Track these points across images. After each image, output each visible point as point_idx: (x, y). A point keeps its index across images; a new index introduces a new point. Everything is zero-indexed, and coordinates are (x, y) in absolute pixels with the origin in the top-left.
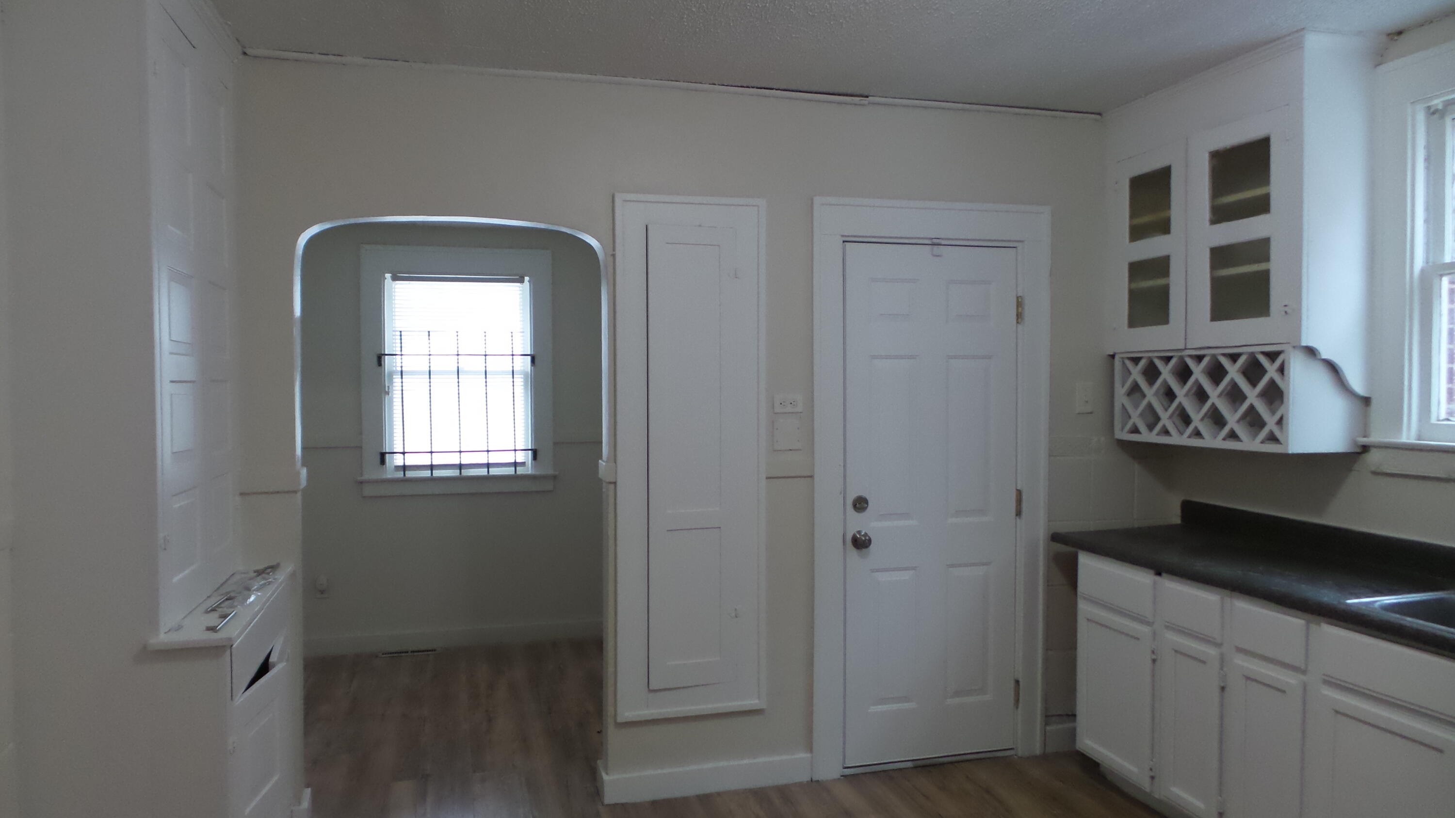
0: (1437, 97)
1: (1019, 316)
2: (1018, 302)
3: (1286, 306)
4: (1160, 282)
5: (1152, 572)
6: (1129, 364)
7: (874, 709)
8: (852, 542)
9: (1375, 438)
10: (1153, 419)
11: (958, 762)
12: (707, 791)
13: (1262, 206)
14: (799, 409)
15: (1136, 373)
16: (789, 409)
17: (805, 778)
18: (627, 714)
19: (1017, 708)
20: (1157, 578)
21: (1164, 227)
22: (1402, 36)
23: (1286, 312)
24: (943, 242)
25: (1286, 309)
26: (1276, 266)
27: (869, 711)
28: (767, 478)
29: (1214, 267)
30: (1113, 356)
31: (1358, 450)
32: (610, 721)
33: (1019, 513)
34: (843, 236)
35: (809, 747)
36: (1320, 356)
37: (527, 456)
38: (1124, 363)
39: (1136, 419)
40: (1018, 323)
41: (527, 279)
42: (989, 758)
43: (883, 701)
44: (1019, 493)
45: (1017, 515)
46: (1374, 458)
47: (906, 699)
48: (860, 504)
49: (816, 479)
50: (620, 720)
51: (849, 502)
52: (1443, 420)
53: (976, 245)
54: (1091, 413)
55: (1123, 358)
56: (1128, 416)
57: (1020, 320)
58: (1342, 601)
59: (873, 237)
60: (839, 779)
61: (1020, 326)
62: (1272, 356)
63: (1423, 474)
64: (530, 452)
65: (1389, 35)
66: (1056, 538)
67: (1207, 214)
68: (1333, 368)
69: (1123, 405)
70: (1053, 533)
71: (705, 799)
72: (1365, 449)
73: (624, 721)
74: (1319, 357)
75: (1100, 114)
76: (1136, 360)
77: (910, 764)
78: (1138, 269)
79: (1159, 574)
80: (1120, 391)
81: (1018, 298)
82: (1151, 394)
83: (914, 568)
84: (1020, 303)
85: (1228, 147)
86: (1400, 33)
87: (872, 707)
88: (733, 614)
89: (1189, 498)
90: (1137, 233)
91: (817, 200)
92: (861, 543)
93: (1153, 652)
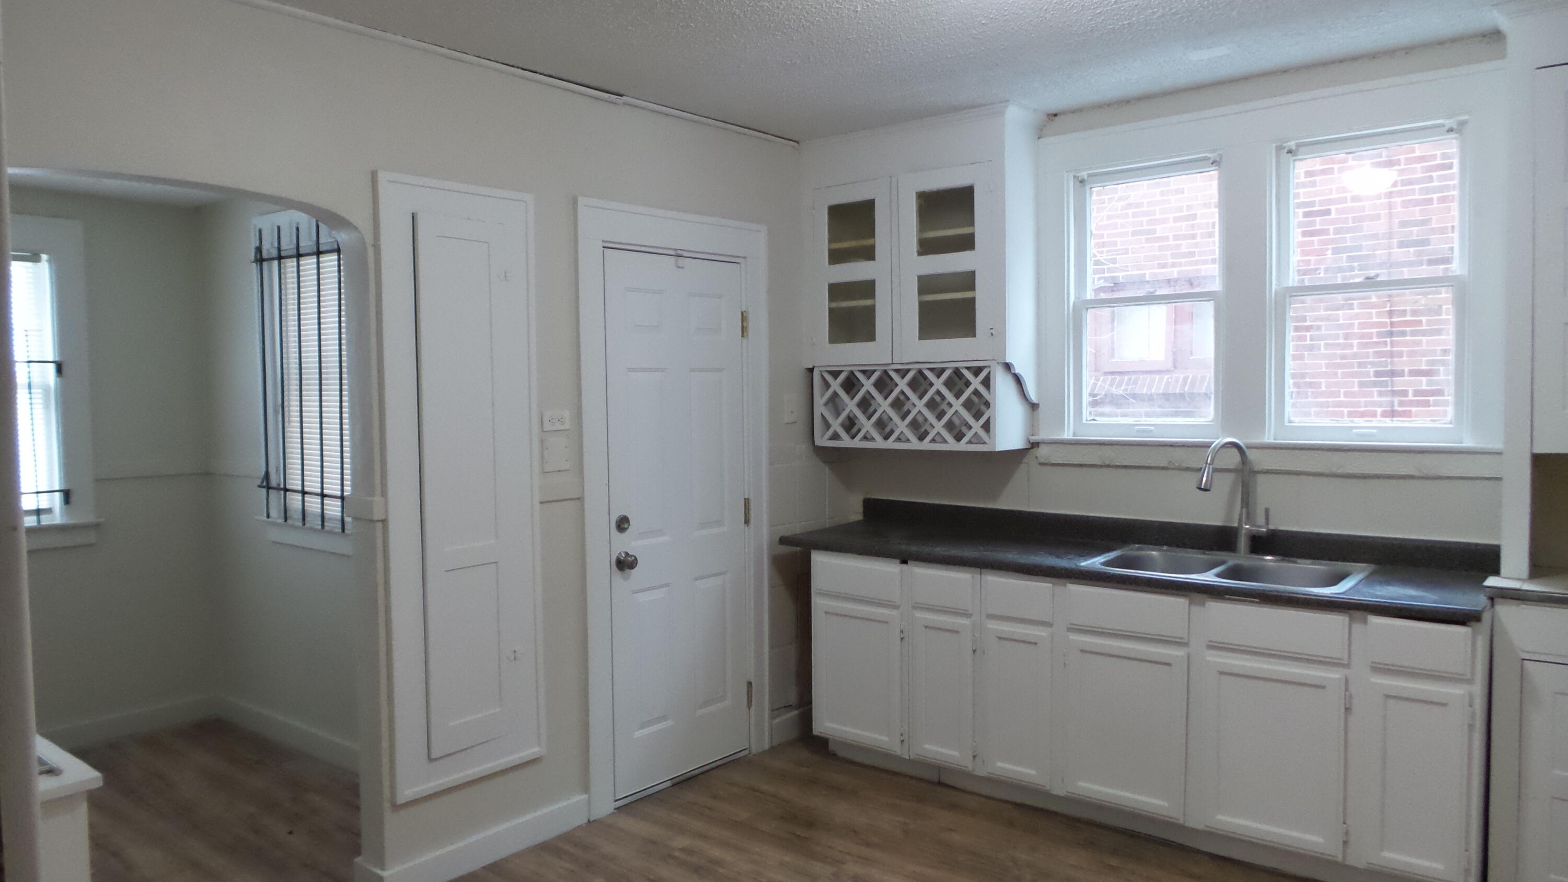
0: (1084, 170)
1: (744, 330)
2: (743, 316)
3: (991, 329)
4: (868, 302)
5: (898, 561)
6: (829, 378)
7: (638, 734)
8: (616, 563)
9: (1042, 436)
10: (850, 425)
11: (707, 771)
12: (497, 858)
13: (967, 243)
14: (567, 426)
15: (836, 385)
16: (558, 426)
17: (581, 820)
18: (406, 793)
19: (749, 708)
20: (904, 566)
21: (868, 254)
22: (1057, 118)
23: (992, 334)
24: (686, 254)
25: (992, 331)
26: (981, 295)
27: (634, 737)
28: (541, 503)
29: (921, 291)
30: (811, 370)
31: (1029, 447)
32: (387, 805)
33: (747, 522)
34: (604, 241)
35: (586, 789)
36: (1014, 369)
37: (52, 500)
38: (822, 376)
39: (836, 425)
40: (742, 336)
41: (44, 257)
42: (730, 762)
43: (643, 726)
44: (747, 502)
45: (745, 523)
46: (1043, 452)
47: (664, 718)
48: (622, 524)
49: (587, 500)
50: (401, 800)
51: (613, 525)
52: (1091, 420)
53: (706, 258)
54: (795, 422)
55: (821, 371)
56: (827, 425)
57: (745, 334)
58: (1078, 564)
59: (630, 244)
60: (613, 813)
61: (744, 340)
62: (977, 371)
63: (1091, 463)
64: (57, 494)
65: (1048, 115)
66: (783, 541)
67: (914, 246)
68: (1018, 380)
69: (822, 414)
70: (781, 536)
71: (495, 868)
72: (1034, 445)
73: (403, 802)
74: (1013, 372)
75: (798, 143)
76: (835, 374)
77: (669, 784)
78: (837, 291)
79: (904, 562)
80: (820, 401)
81: (742, 313)
82: (851, 405)
83: (667, 585)
84: (744, 318)
85: (935, 190)
86: (1055, 115)
87: (636, 733)
88: (513, 658)
89: (868, 496)
90: (836, 257)
91: (581, 201)
92: (625, 564)
93: (902, 631)
